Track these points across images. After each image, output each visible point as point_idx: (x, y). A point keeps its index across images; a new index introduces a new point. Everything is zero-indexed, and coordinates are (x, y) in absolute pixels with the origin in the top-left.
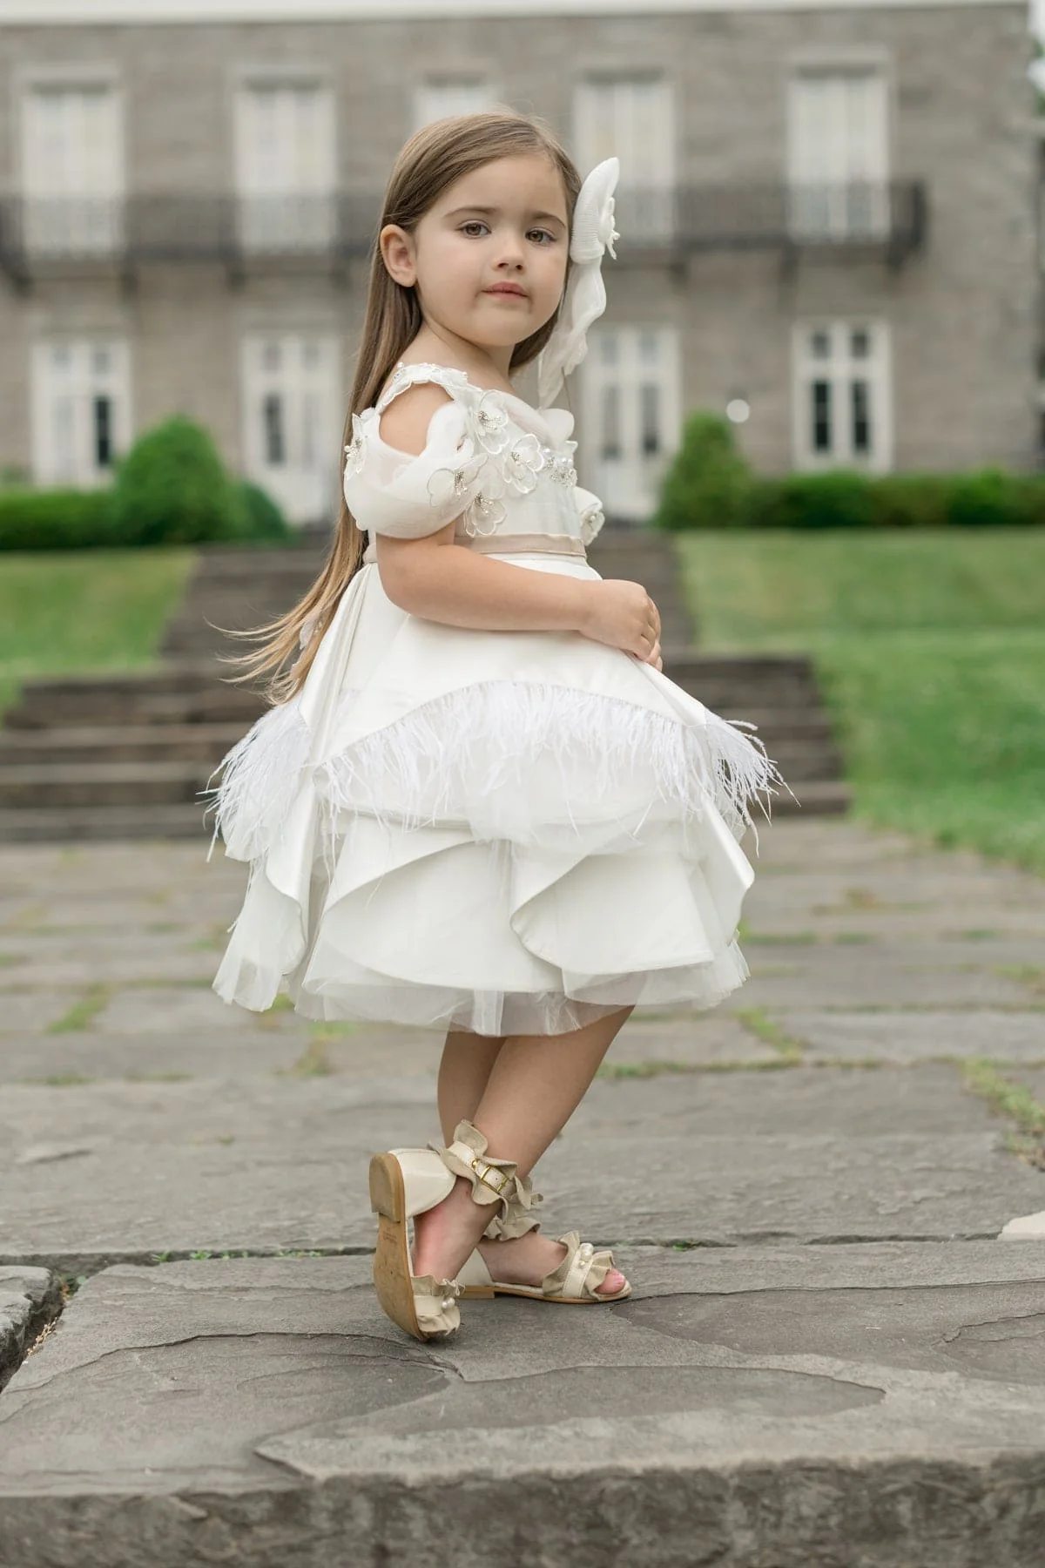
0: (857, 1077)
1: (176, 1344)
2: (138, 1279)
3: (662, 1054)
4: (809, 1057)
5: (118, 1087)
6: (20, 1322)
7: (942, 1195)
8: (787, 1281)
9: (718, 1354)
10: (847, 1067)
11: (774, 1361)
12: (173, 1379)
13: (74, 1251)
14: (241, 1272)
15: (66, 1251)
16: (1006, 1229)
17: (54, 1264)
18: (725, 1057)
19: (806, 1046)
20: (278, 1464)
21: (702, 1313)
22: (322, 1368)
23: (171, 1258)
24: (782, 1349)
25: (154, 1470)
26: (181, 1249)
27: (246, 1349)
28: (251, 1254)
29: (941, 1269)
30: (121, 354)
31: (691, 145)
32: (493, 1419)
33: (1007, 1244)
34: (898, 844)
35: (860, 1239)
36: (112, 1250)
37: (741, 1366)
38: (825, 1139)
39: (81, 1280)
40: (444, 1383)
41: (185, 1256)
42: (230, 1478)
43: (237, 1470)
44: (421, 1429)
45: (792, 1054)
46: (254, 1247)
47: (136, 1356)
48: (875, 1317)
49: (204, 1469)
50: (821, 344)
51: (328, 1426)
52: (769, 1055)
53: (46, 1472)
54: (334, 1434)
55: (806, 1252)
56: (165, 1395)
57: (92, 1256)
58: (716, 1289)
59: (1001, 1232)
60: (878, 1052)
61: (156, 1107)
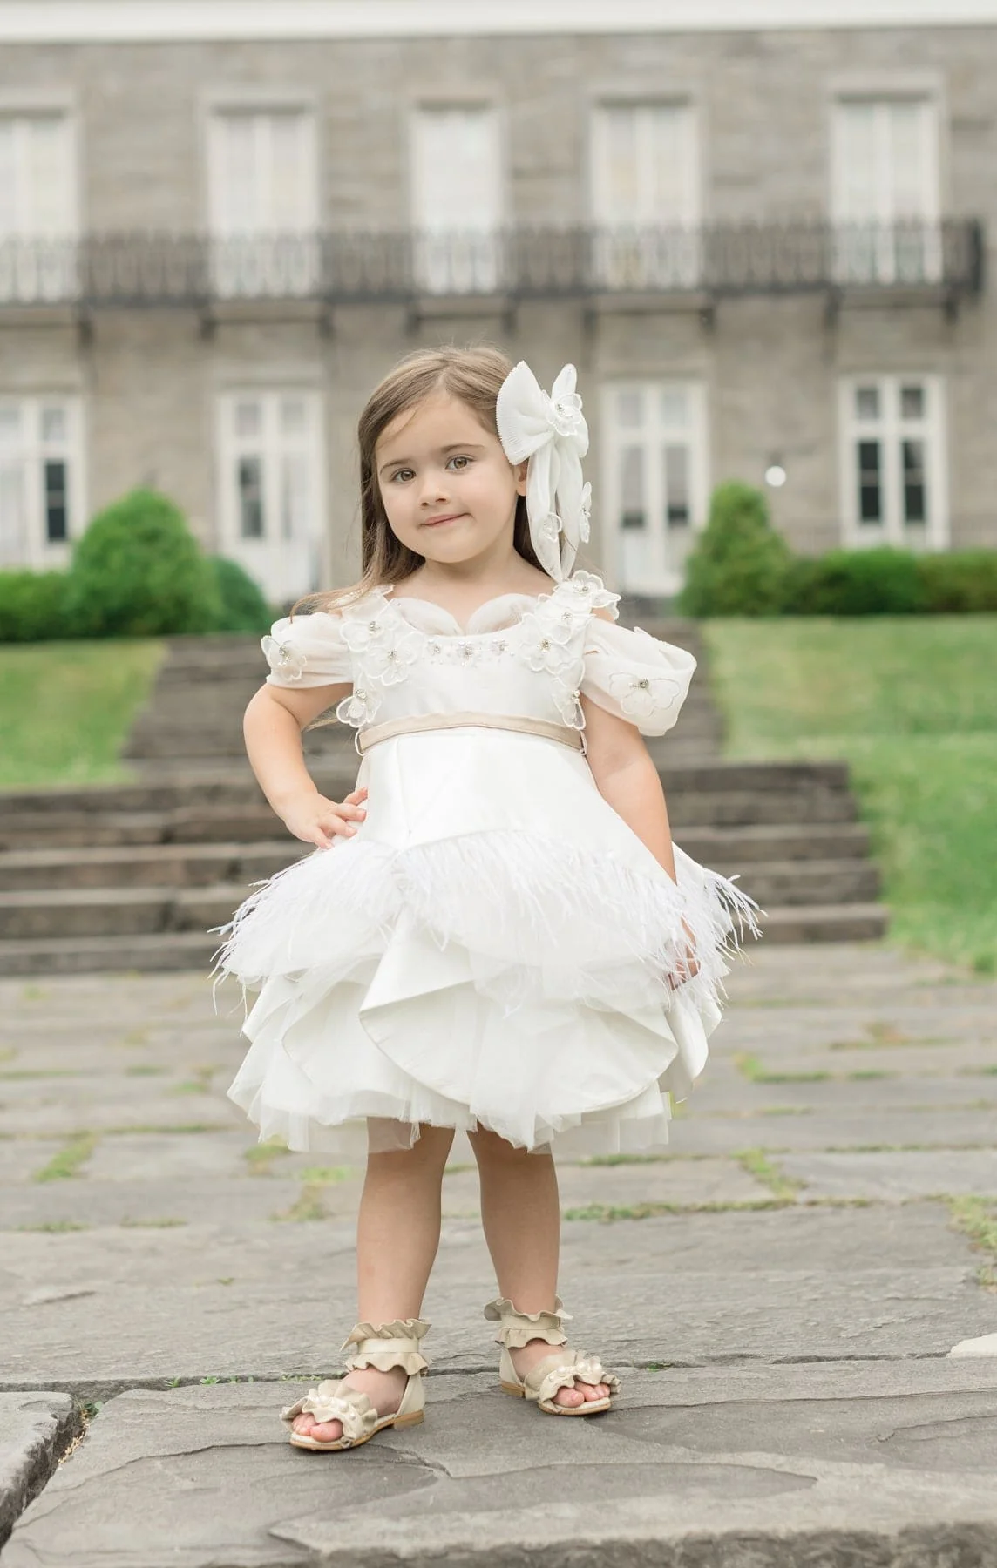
0: (847, 1215)
1: (193, 1453)
2: (154, 1401)
3: (657, 1195)
4: (802, 1197)
5: (114, 1233)
6: (49, 1438)
7: (903, 1320)
8: (747, 1395)
9: (676, 1453)
10: (839, 1205)
11: (725, 1458)
12: (193, 1480)
13: (91, 1379)
14: (247, 1394)
15: (84, 1379)
16: (954, 1349)
17: (75, 1390)
18: (720, 1198)
19: (804, 1187)
20: (289, 1542)
21: (666, 1421)
22: (325, 1470)
23: (181, 1383)
24: (732, 1448)
25: (182, 1548)
26: (191, 1376)
27: (256, 1456)
28: (256, 1379)
29: (887, 1382)
30: (76, 413)
31: (719, 180)
32: (474, 1505)
33: (951, 1361)
34: (935, 972)
35: (820, 1359)
36: (128, 1377)
37: (696, 1462)
38: (803, 1273)
39: (98, 1405)
40: (434, 1480)
41: (195, 1381)
42: (250, 1553)
43: (255, 1547)
44: (413, 1514)
45: (787, 1194)
46: (259, 1373)
47: (158, 1464)
48: (820, 1423)
49: (225, 1547)
50: (868, 400)
51: (333, 1512)
52: (764, 1195)
53: (88, 1552)
54: (336, 1518)
55: (767, 1370)
56: (186, 1493)
57: (108, 1382)
58: (682, 1402)
59: (949, 1352)
60: (871, 1191)
61: (152, 1251)
